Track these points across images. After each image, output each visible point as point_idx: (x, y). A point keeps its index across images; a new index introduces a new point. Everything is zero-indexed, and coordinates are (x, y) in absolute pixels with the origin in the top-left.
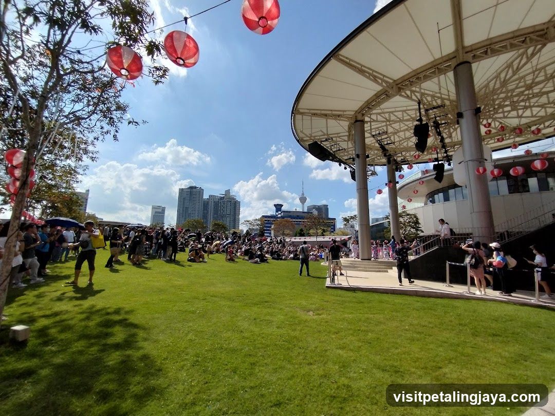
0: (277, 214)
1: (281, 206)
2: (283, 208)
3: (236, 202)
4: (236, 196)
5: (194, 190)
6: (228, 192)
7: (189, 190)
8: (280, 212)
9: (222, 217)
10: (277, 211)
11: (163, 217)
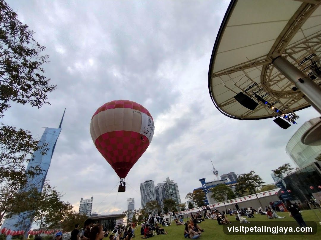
0: (203, 186)
1: (204, 179)
2: (206, 181)
3: (174, 184)
4: (174, 181)
5: (148, 183)
6: (168, 179)
7: (146, 184)
8: (205, 184)
9: (169, 197)
10: (203, 184)
11: (134, 205)
